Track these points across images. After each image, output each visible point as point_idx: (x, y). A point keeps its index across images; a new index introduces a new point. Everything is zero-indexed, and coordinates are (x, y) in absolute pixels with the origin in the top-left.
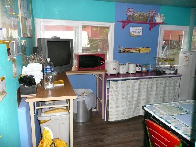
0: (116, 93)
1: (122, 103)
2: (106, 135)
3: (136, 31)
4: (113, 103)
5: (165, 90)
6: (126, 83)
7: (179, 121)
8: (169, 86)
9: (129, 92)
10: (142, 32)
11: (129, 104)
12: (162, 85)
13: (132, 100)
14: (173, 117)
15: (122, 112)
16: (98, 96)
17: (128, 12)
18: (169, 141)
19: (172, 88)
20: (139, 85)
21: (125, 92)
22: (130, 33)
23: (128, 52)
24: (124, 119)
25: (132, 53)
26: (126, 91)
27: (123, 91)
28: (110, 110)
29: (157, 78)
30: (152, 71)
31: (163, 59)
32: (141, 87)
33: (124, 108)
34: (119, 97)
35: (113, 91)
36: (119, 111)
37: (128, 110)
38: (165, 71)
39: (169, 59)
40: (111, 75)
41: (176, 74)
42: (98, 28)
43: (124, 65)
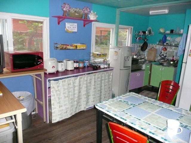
0: (58, 92)
1: (64, 102)
2: (53, 138)
3: (71, 27)
4: (55, 104)
5: (101, 83)
6: (67, 81)
7: (130, 115)
8: (105, 79)
9: (70, 90)
10: (77, 28)
11: (71, 101)
12: (99, 79)
13: (74, 97)
14: (125, 113)
15: (65, 111)
16: (36, 97)
17: (64, 7)
18: (136, 141)
19: (107, 81)
20: (80, 82)
21: (66, 91)
22: (66, 29)
23: (66, 49)
24: (68, 117)
25: (70, 49)
26: (67, 89)
27: (64, 89)
28: (53, 111)
29: (94, 73)
30: (88, 67)
31: (97, 55)
32: (81, 83)
33: (67, 107)
34: (61, 96)
35: (54, 91)
36: (62, 110)
37: (71, 107)
38: (100, 66)
39: (103, 54)
40: (50, 74)
41: (109, 68)
42: (26, 21)
43: (62, 62)
